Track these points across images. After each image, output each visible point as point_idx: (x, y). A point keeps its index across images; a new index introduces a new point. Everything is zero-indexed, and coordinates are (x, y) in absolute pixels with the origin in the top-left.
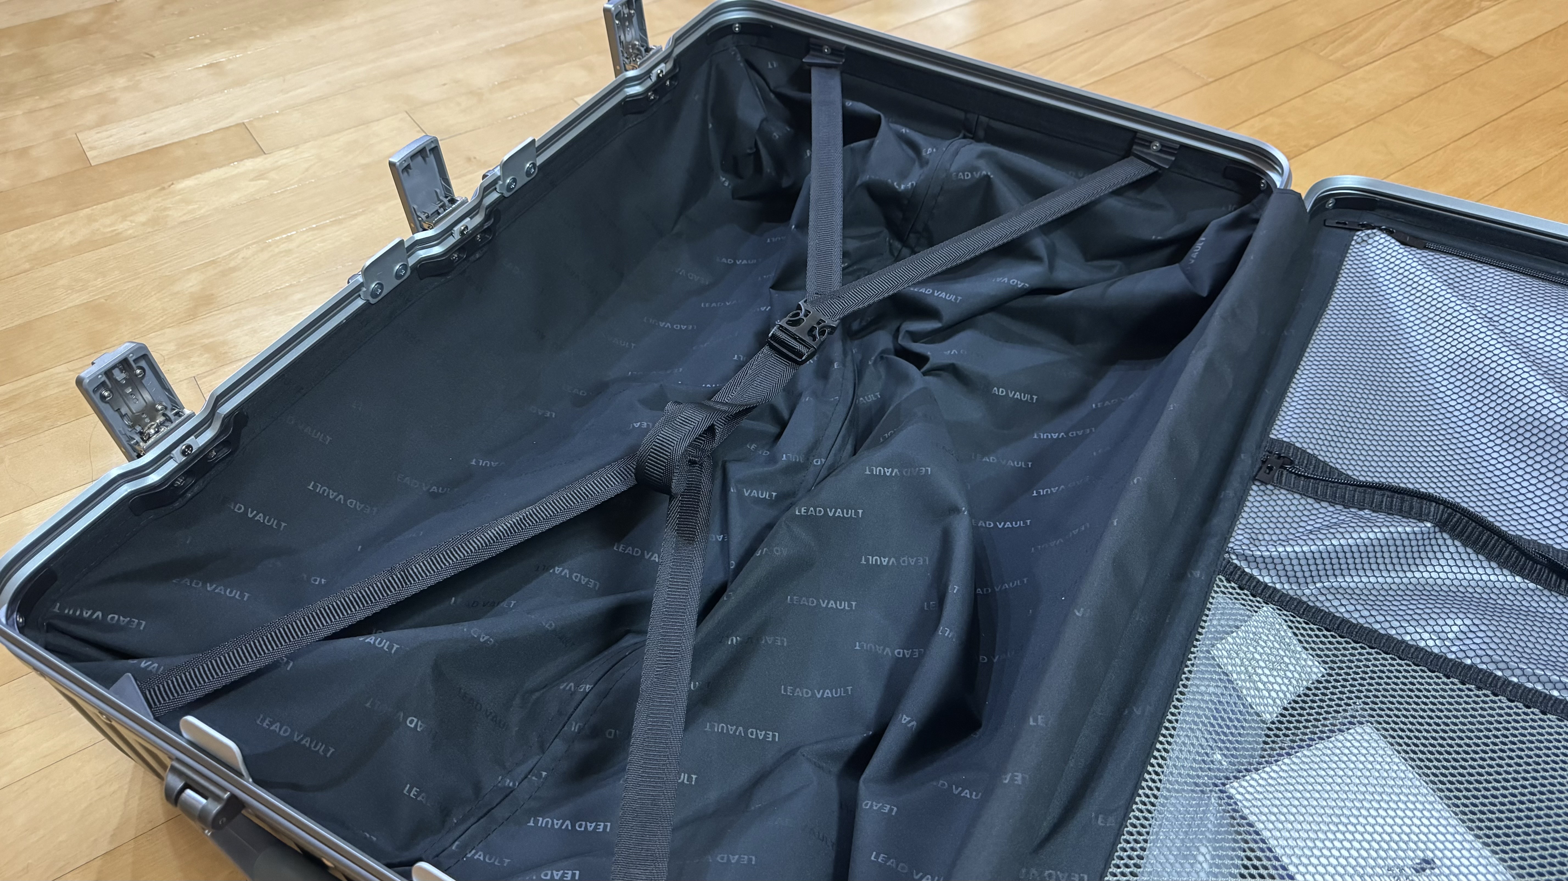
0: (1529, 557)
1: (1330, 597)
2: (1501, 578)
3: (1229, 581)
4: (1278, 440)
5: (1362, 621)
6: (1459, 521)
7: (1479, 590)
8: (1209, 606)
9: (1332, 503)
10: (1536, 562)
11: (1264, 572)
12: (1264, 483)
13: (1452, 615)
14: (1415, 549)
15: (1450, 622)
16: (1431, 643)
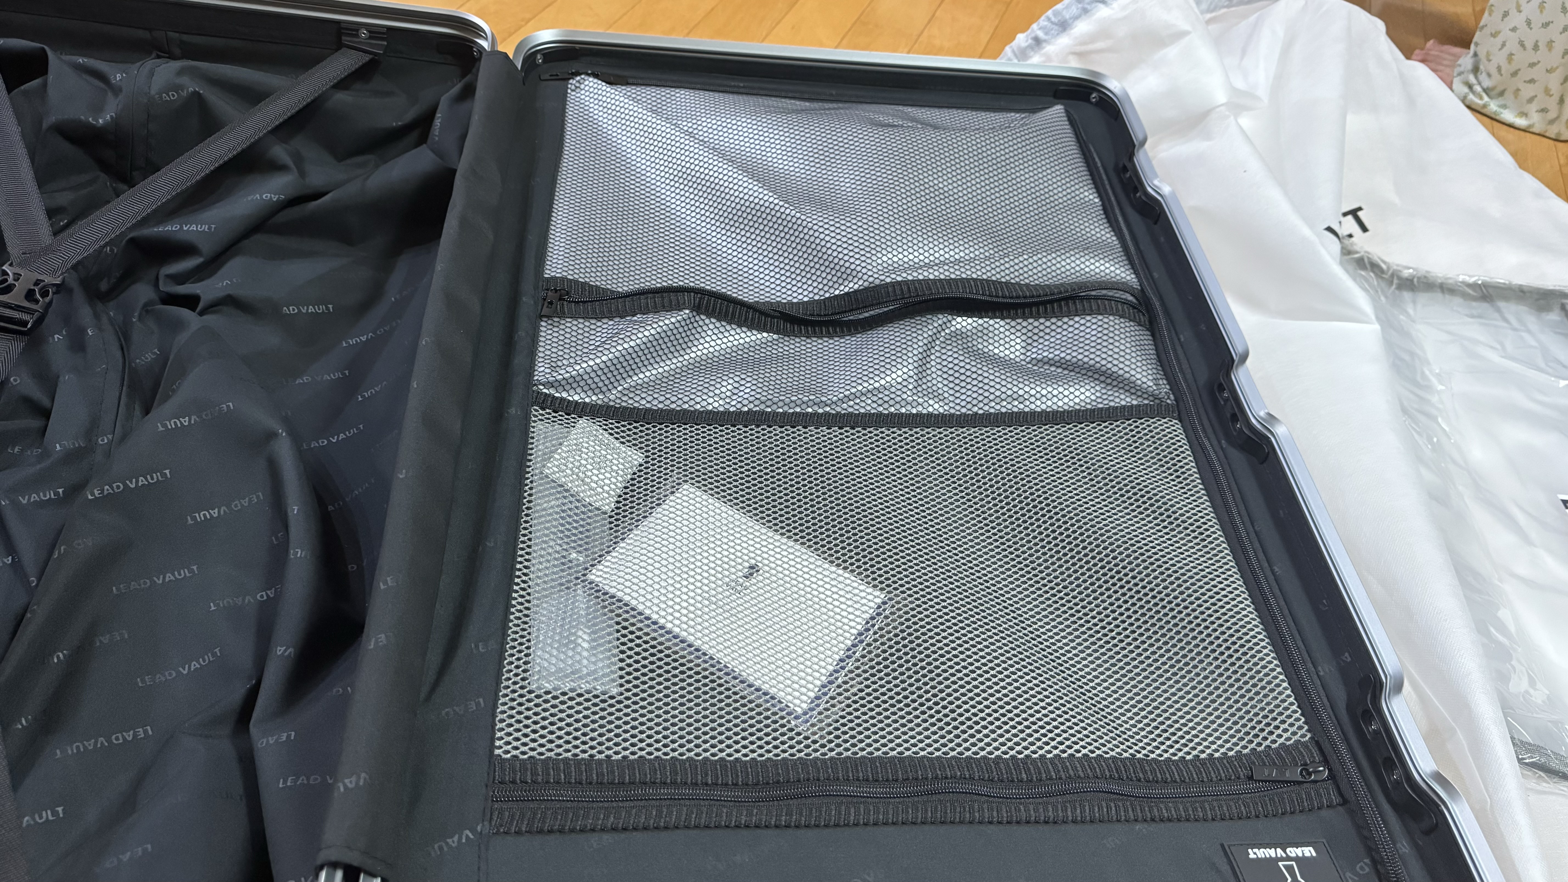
0: (767, 315)
1: (631, 395)
2: (753, 338)
3: (543, 409)
4: (552, 277)
5: (661, 406)
6: (709, 301)
7: (740, 352)
8: (531, 435)
9: (611, 318)
10: (773, 317)
11: (572, 392)
12: (549, 317)
13: (725, 378)
14: (684, 335)
15: (724, 383)
16: (716, 405)
